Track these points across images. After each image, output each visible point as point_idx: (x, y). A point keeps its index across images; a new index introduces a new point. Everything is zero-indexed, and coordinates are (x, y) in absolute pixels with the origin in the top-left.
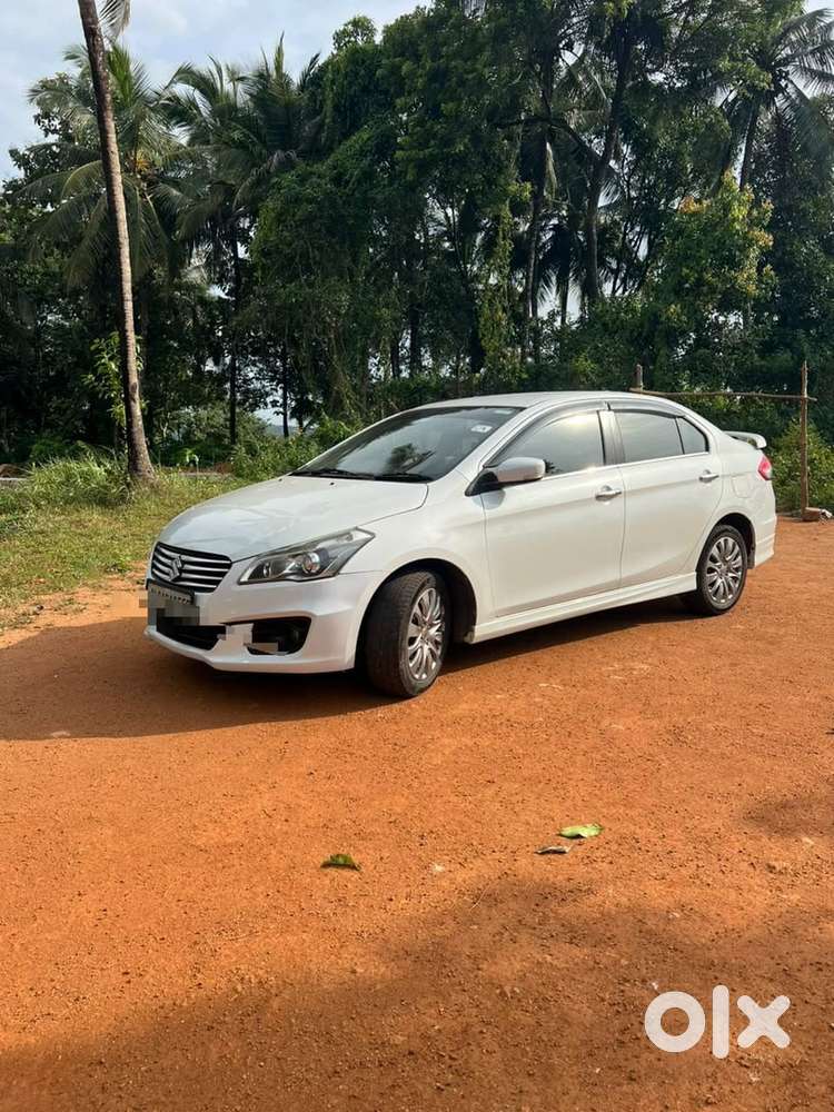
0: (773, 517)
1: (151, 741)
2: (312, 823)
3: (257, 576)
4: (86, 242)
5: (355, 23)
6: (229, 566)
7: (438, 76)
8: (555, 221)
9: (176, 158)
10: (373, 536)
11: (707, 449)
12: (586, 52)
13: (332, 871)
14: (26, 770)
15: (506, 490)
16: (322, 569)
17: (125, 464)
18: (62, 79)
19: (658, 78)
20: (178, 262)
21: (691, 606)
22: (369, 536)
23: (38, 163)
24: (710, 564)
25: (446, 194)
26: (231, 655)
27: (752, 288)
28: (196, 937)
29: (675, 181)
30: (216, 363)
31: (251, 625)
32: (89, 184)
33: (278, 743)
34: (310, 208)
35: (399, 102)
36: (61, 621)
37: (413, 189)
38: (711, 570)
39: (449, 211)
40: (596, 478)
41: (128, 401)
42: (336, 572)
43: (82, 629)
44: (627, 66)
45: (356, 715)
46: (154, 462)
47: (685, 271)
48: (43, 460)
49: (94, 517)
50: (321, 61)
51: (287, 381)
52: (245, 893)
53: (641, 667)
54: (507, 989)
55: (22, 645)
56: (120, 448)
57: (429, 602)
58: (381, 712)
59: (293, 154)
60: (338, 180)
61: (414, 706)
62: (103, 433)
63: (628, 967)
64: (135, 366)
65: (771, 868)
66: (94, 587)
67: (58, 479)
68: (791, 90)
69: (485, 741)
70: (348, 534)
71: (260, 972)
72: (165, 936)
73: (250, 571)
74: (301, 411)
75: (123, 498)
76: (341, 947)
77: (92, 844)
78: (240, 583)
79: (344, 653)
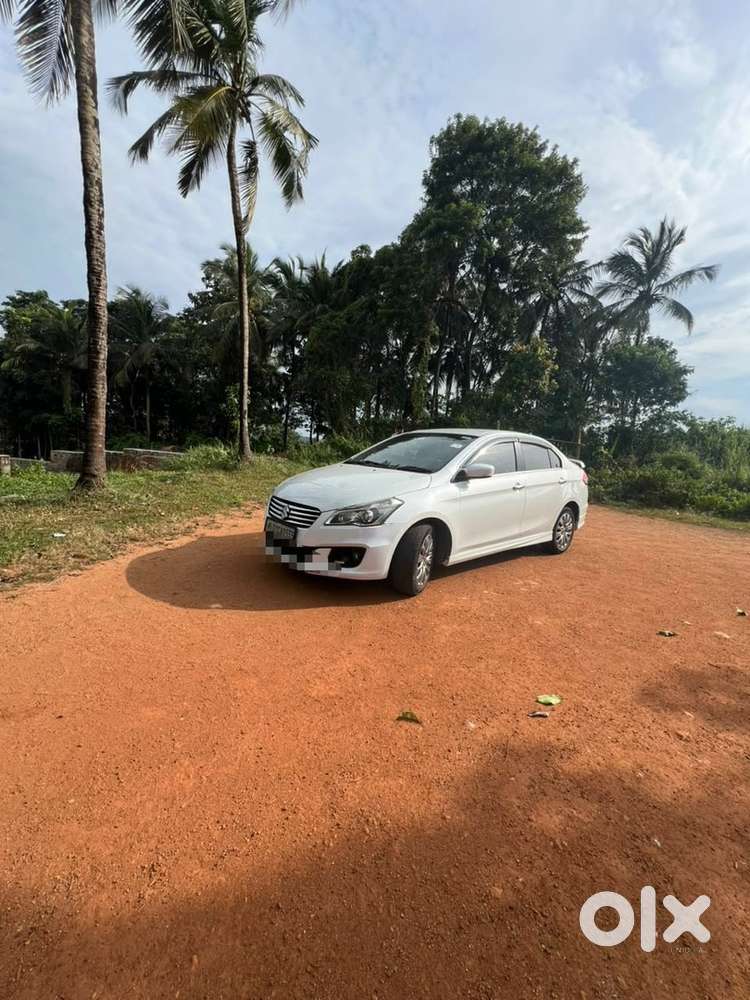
0: (587, 505)
1: (269, 614)
2: (381, 683)
3: (335, 521)
4: (222, 340)
5: (363, 247)
6: (319, 514)
7: (400, 274)
8: (448, 350)
9: (269, 303)
10: (403, 503)
11: (561, 466)
12: (471, 270)
13: (406, 725)
14: (198, 630)
15: (471, 481)
16: (374, 520)
17: (238, 449)
18: (218, 261)
19: (503, 286)
20: (265, 354)
21: (548, 549)
22: (400, 503)
23: (201, 300)
24: (559, 527)
25: (398, 335)
26: (318, 565)
27: (546, 390)
28: (327, 778)
29: (507, 337)
30: (279, 405)
31: (329, 550)
32: (226, 313)
33: (345, 622)
34: (335, 332)
35: (381, 286)
36: (209, 533)
37: (383, 328)
38: (559, 530)
39: (398, 341)
40: (497, 481)
41: (242, 419)
42: (382, 522)
43: (221, 538)
44: (490, 281)
45: (386, 605)
46: (252, 449)
47: (514, 378)
48: (195, 444)
49: (221, 476)
50: (344, 264)
52: (352, 740)
53: (534, 584)
54: (558, 842)
55: (188, 545)
56: (234, 442)
57: (429, 544)
58: (400, 604)
59: (327, 306)
60: (349, 320)
61: (417, 600)
62: (223, 431)
63: (630, 822)
64: (246, 401)
65: (681, 737)
66: (225, 514)
67: (203, 455)
68: (565, 299)
69: (467, 628)
70: (389, 501)
71: (379, 815)
72: (305, 775)
73: (331, 519)
74: (319, 430)
75: (235, 467)
76: (429, 793)
77: (245, 690)
78: (325, 525)
79: (382, 570)
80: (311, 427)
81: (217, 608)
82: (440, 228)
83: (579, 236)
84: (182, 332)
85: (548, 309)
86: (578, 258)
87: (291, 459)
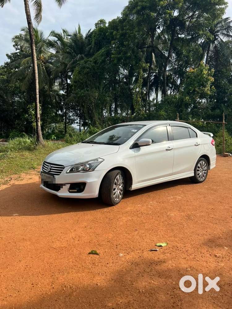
0: (215, 156)
2: (86, 241)
3: (71, 171)
4: (27, 79)
5: (101, 21)
6: (64, 168)
7: (123, 35)
8: (155, 74)
9: (52, 56)
10: (104, 160)
11: (197, 137)
13: (91, 255)
14: (6, 225)
15: (141, 147)
16: (90, 169)
17: (36, 139)
18: (21, 35)
20: (51, 84)
21: (192, 181)
22: (102, 160)
23: (14, 58)
25: (125, 66)
26: (64, 193)
27: (209, 92)
28: (53, 274)
29: (187, 63)
30: (61, 111)
31: (70, 184)
32: (28, 63)
33: (76, 218)
35: (112, 42)
36: (17, 183)
37: (116, 65)
38: (198, 170)
39: (126, 71)
40: (166, 144)
41: (37, 122)
42: (93, 170)
43: (23, 185)
44: (173, 33)
45: (98, 210)
46: (44, 138)
47: (190, 87)
48: (13, 138)
49: (27, 154)
50: (91, 31)
51: (81, 116)
52: (67, 261)
53: (179, 197)
54: (141, 290)
55: (6, 189)
56: (34, 135)
57: (119, 178)
58: (106, 210)
59: (83, 56)
60: (95, 62)
61: (114, 208)
62: (30, 130)
63: (175, 284)
64: (39, 112)
65: (216, 256)
66: (26, 173)
67: (17, 143)
68: (219, 39)
69: (135, 218)
70: (97, 159)
71: (70, 284)
72: (44, 274)
73: (70, 169)
74: (84, 125)
75: (35, 148)
76: (94, 277)
77: (24, 246)
78: (67, 173)
79: (95, 193)
80: (80, 123)
81: (16, 216)
82: (143, 8)
83: (223, 6)
84: (4, 75)
85: (210, 46)
86: (224, 17)
87: (67, 142)
